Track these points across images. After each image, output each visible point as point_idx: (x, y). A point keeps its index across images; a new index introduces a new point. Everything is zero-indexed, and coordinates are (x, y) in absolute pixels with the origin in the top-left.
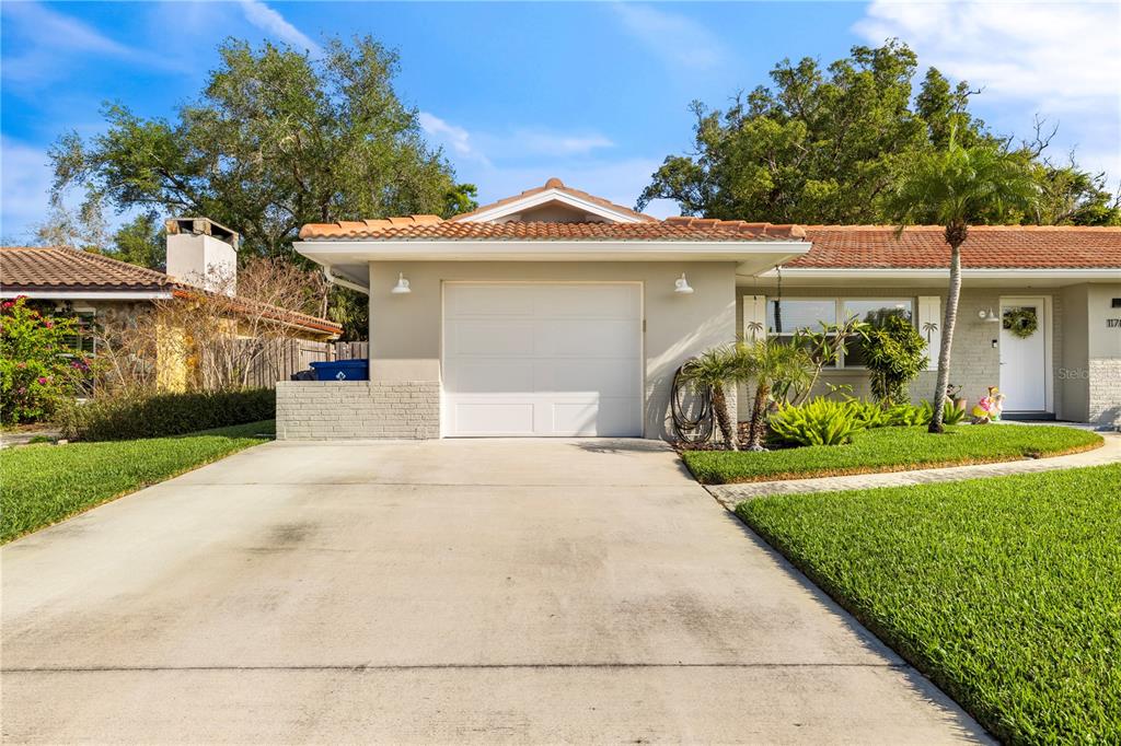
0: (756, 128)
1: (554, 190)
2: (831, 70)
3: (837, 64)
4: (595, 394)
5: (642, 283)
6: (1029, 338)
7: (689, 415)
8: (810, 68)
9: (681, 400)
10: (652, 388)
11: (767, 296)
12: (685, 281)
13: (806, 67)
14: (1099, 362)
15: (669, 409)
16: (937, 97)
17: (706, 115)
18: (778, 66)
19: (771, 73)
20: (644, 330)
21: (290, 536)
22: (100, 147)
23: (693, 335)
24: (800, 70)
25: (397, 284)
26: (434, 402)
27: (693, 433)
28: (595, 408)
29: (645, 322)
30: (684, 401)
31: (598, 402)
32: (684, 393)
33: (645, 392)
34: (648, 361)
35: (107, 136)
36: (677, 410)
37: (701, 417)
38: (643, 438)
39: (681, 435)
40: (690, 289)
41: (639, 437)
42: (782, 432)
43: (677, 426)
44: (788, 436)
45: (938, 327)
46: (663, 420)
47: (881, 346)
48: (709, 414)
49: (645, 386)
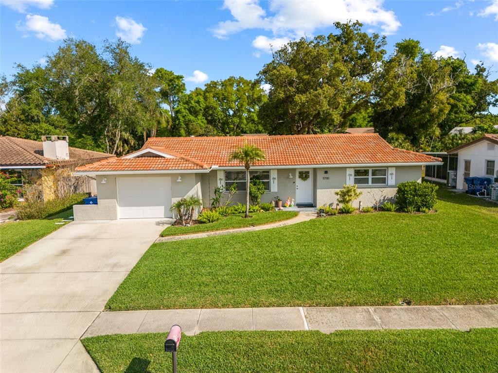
1: (149, 149)
5: (170, 177)
6: (306, 181)
14: (320, 190)
20: (171, 190)
21: (64, 252)
22: (14, 78)
25: (102, 181)
26: (115, 210)
29: (171, 188)
35: (17, 74)
45: (277, 178)
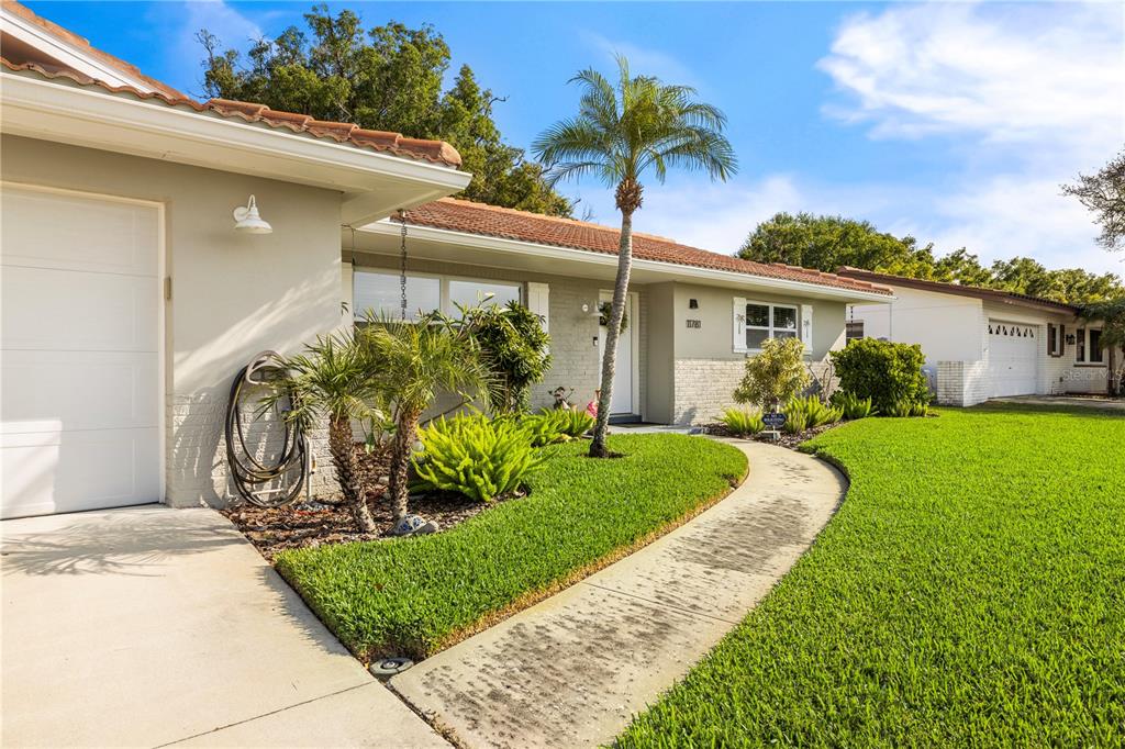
0: (290, 74)
2: (372, 34)
3: (378, 30)
4: (54, 425)
5: (161, 207)
7: (259, 456)
8: (352, 22)
9: (245, 431)
10: (186, 410)
11: (354, 264)
12: (255, 210)
13: (347, 23)
14: (681, 362)
15: (222, 446)
16: (468, 95)
17: (218, 52)
18: (314, 9)
19: (307, 17)
20: (169, 296)
23: (271, 310)
24: (340, 23)
27: (268, 488)
28: (53, 454)
29: (169, 281)
30: (250, 431)
31: (59, 442)
32: (250, 417)
33: (169, 417)
34: (177, 357)
36: (238, 448)
37: (283, 460)
38: (166, 504)
39: (246, 495)
40: (264, 226)
41: (156, 503)
42: (435, 479)
43: (237, 479)
44: (444, 486)
45: (547, 320)
46: (208, 467)
47: (505, 340)
48: (297, 451)
49: (168, 406)
